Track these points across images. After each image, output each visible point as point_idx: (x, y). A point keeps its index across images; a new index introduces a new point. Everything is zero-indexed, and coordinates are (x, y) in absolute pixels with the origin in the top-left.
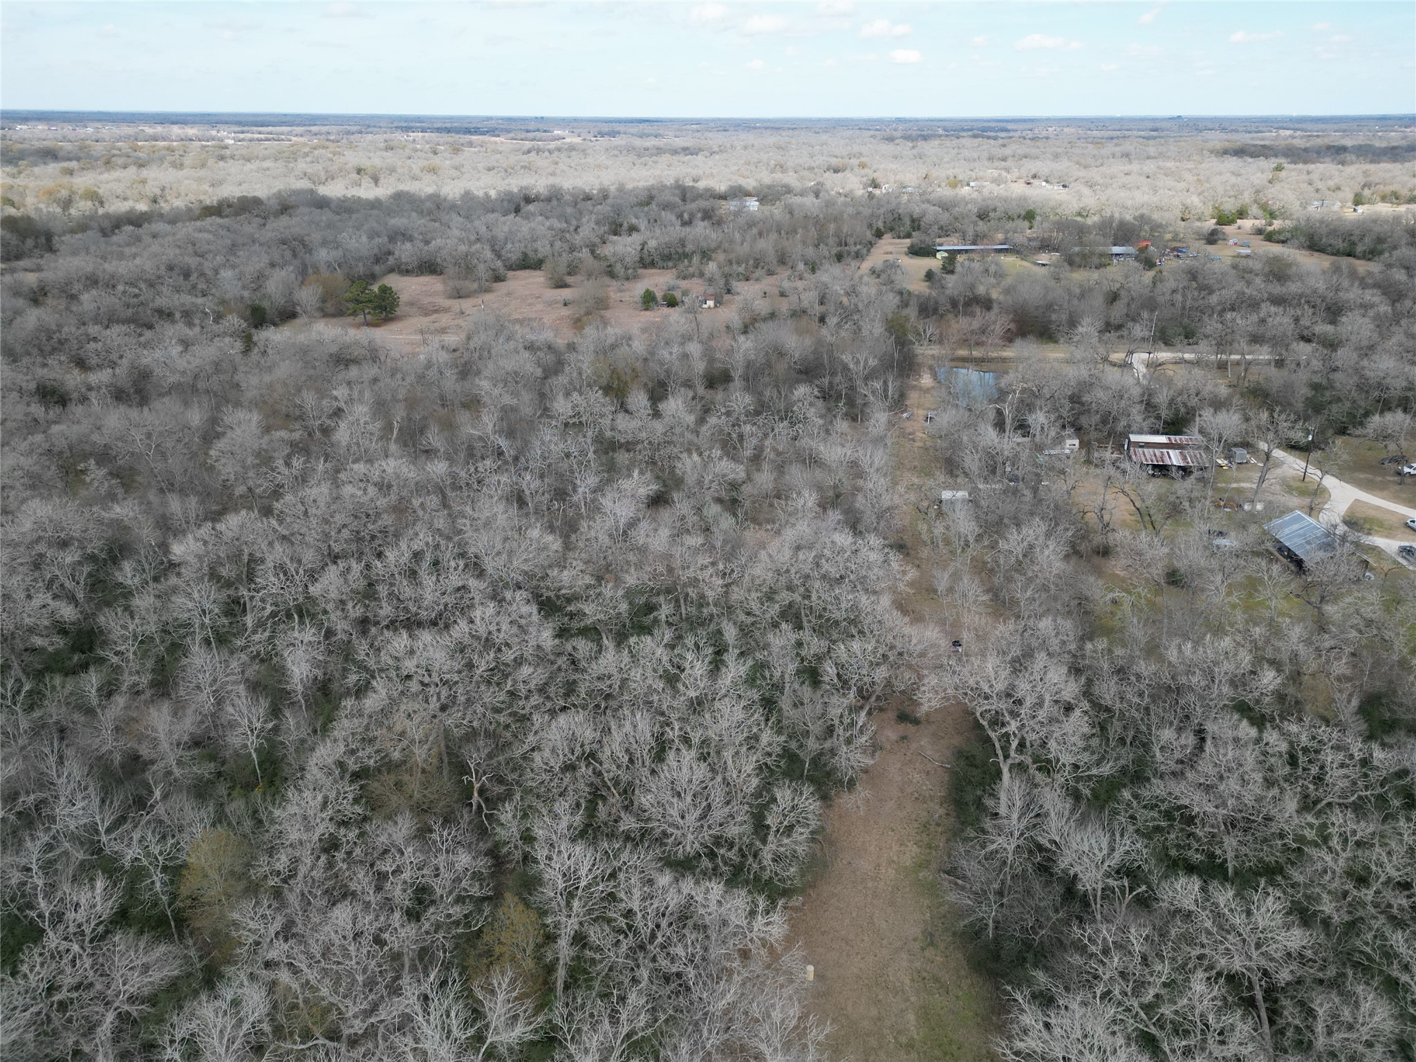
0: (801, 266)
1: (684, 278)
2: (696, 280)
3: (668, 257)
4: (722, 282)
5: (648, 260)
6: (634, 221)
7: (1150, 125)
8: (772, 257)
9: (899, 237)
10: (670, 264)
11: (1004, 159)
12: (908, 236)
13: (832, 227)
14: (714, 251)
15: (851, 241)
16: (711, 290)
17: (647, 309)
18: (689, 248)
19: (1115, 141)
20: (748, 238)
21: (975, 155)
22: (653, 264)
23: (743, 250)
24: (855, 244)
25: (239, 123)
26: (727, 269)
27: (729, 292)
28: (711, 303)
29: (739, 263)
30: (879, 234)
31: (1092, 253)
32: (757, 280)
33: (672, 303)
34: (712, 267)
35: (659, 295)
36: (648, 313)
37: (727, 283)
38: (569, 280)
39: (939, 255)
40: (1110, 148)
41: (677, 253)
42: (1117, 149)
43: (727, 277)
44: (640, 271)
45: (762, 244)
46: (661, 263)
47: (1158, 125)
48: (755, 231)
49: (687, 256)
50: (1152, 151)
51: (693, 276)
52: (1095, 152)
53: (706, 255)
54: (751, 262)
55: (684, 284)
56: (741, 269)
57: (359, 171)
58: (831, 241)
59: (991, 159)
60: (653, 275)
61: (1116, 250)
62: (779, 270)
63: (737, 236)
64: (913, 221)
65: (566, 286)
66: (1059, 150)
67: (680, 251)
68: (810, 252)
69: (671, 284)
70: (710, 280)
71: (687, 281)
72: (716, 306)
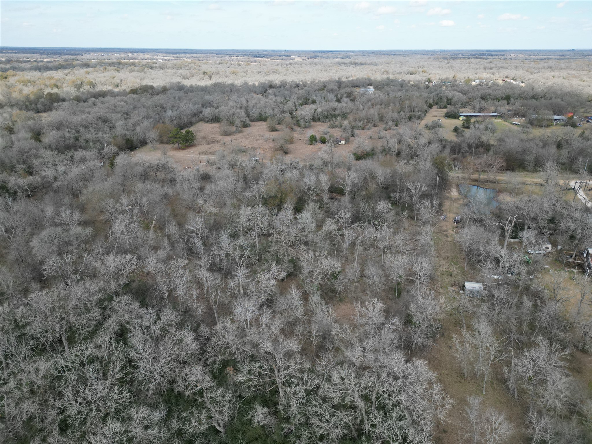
0: (390, 123)
1: (333, 128)
2: (338, 129)
3: (326, 117)
4: (350, 130)
5: (317, 118)
6: (315, 98)
7: (560, 53)
8: (376, 117)
9: (440, 108)
10: (327, 120)
11: (491, 69)
12: (445, 107)
13: (407, 103)
14: (349, 113)
15: (416, 110)
16: (344, 135)
17: (311, 144)
18: (337, 112)
19: (544, 61)
20: (366, 108)
21: (477, 67)
22: (319, 120)
23: (362, 114)
24: (418, 111)
25: (167, 53)
26: (353, 124)
27: (353, 136)
28: (343, 142)
29: (360, 121)
30: (431, 106)
31: (543, 119)
32: (368, 129)
33: (324, 141)
34: (346, 122)
35: (318, 137)
36: (312, 146)
37: (352, 132)
38: (278, 127)
39: (461, 118)
40: (542, 64)
41: (331, 114)
42: (546, 65)
43: (352, 128)
44: (313, 123)
45: (372, 111)
46: (323, 120)
47: (564, 53)
48: (370, 104)
49: (335, 116)
50: (563, 65)
51: (337, 127)
52: (535, 66)
53: (344, 116)
54: (366, 121)
55: (331, 130)
56: (360, 124)
57: (204, 73)
58: (407, 110)
59: (485, 68)
60: (318, 125)
61: (556, 117)
62: (379, 124)
63: (361, 106)
64: (448, 100)
65: (276, 130)
66: (518, 65)
67: (333, 113)
68: (396, 116)
69: (326, 131)
70: (344, 129)
71: (334, 129)
72: (345, 143)
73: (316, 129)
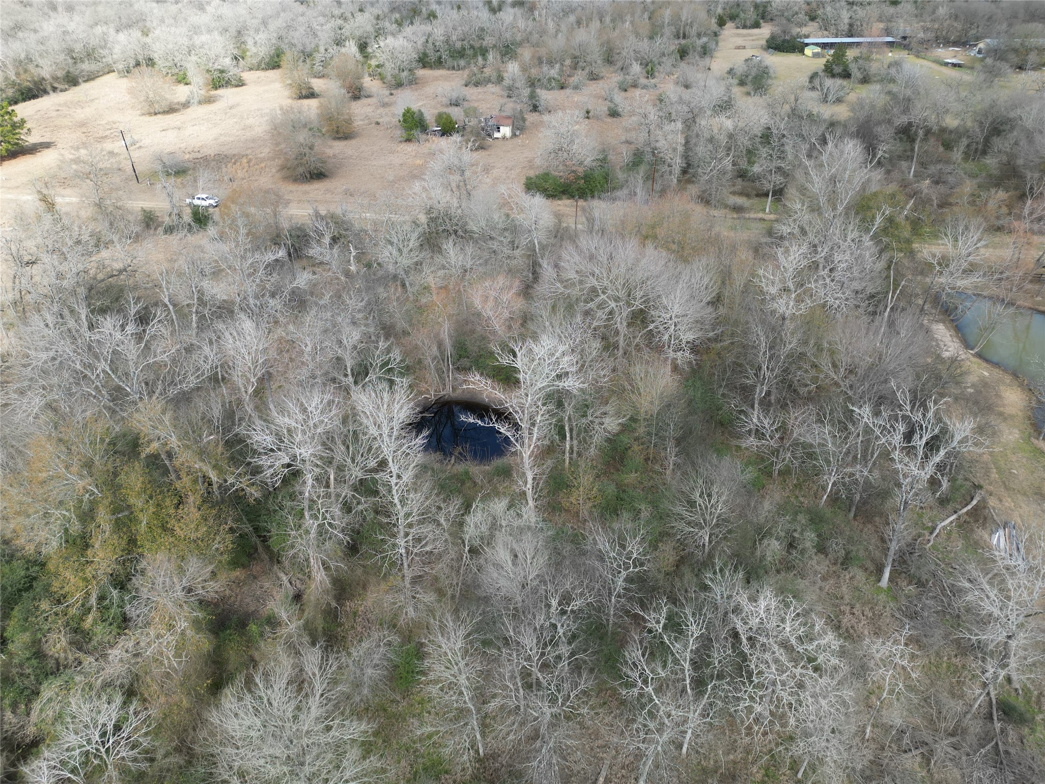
0: (636, 67)
1: (477, 84)
2: (491, 88)
3: (458, 54)
4: (526, 92)
5: (433, 57)
8: (596, 54)
9: (745, 27)
10: (462, 63)
13: (667, 14)
14: (520, 44)
15: (693, 32)
16: (511, 107)
17: (408, 140)
18: (489, 41)
20: (563, 27)
22: (439, 63)
23: (557, 44)
24: (699, 36)
26: (534, 71)
27: (535, 108)
28: (506, 131)
29: (551, 63)
30: (721, 23)
32: (576, 88)
33: (448, 129)
34: (512, 68)
35: (430, 115)
36: (411, 147)
37: (533, 96)
39: (808, 51)
41: (472, 47)
43: (532, 83)
44: (421, 73)
45: (582, 36)
46: (450, 62)
48: (572, 18)
49: (483, 51)
51: (489, 81)
53: (508, 51)
54: (568, 62)
55: (472, 93)
56: (554, 72)
58: (668, 31)
60: (436, 79)
62: (604, 71)
63: (551, 25)
65: (312, 94)
67: (477, 45)
68: (644, 46)
69: (455, 95)
70: (510, 88)
71: (480, 89)
72: (514, 135)
73: (429, 90)
